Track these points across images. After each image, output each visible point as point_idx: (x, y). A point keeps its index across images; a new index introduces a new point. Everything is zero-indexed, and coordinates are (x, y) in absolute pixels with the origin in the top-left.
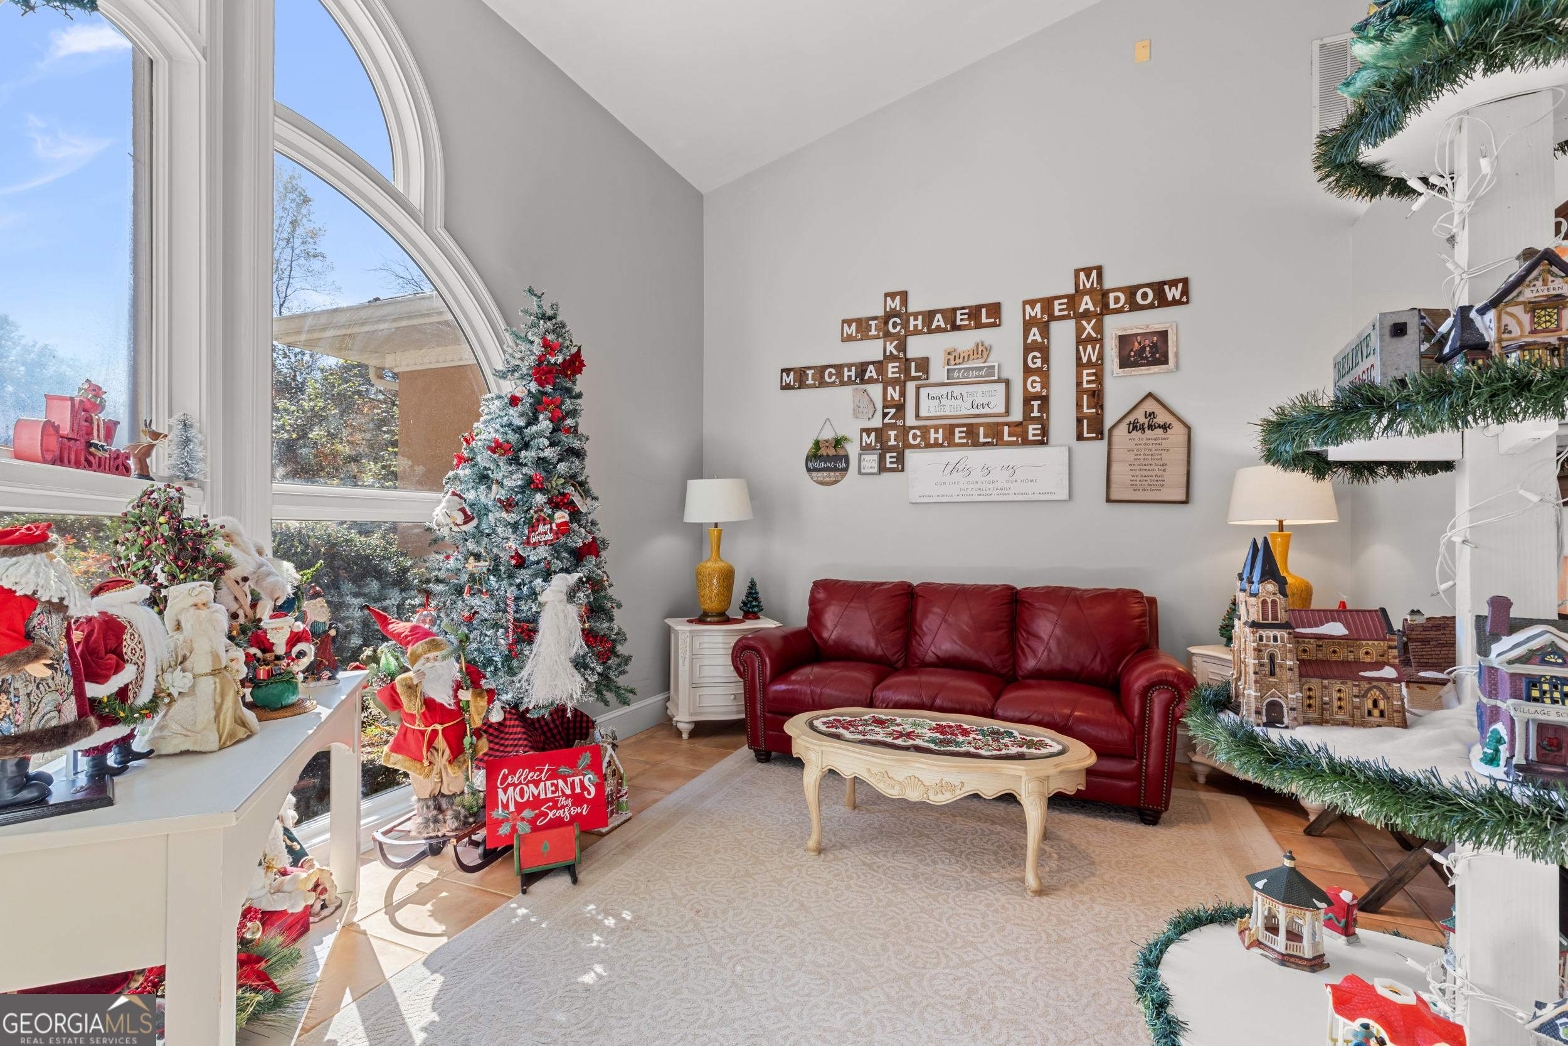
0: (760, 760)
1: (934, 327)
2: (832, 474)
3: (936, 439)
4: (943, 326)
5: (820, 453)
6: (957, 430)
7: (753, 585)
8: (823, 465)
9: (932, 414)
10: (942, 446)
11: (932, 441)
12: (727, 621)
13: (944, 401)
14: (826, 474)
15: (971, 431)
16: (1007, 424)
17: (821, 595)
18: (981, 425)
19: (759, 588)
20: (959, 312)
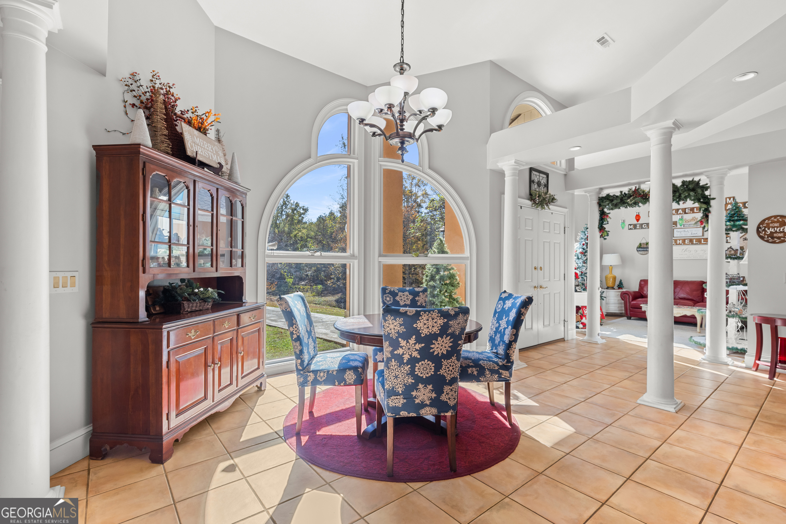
0: (628, 319)
1: (679, 213)
2: (645, 252)
3: (679, 243)
4: (682, 213)
5: (641, 246)
6: (686, 240)
7: (621, 281)
8: (642, 249)
9: (678, 236)
10: (681, 244)
11: (678, 243)
12: (614, 289)
13: (682, 233)
14: (643, 252)
15: (691, 241)
16: (703, 239)
17: (643, 283)
18: (694, 239)
19: (622, 282)
20: (687, 209)
